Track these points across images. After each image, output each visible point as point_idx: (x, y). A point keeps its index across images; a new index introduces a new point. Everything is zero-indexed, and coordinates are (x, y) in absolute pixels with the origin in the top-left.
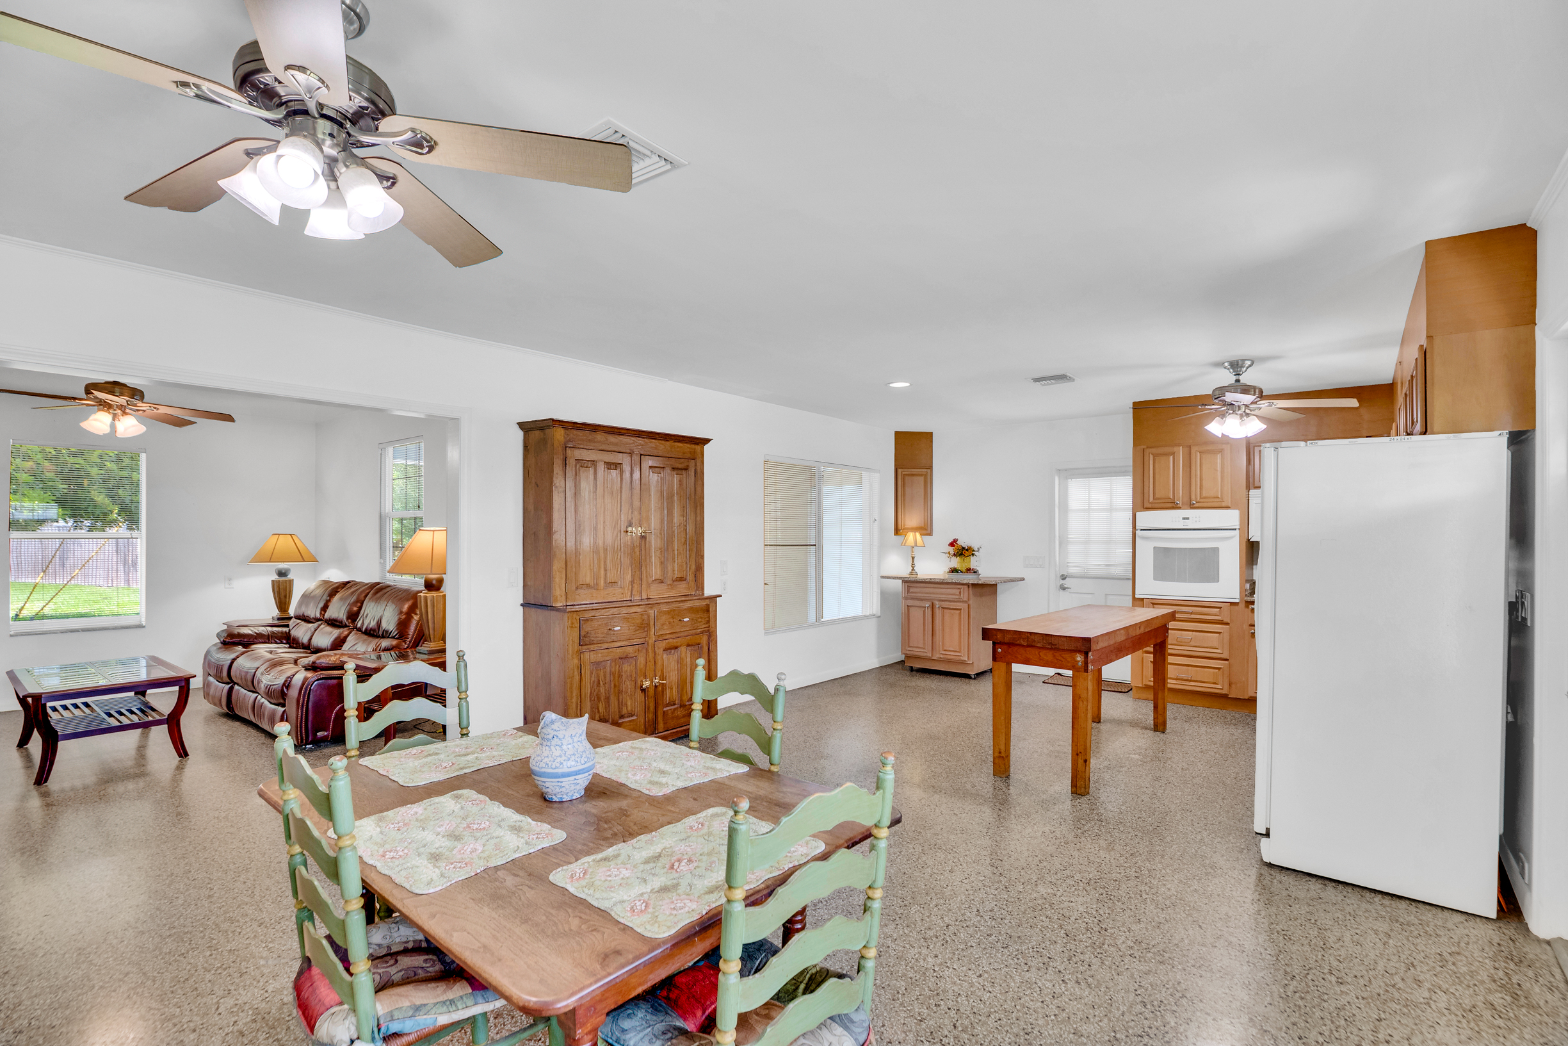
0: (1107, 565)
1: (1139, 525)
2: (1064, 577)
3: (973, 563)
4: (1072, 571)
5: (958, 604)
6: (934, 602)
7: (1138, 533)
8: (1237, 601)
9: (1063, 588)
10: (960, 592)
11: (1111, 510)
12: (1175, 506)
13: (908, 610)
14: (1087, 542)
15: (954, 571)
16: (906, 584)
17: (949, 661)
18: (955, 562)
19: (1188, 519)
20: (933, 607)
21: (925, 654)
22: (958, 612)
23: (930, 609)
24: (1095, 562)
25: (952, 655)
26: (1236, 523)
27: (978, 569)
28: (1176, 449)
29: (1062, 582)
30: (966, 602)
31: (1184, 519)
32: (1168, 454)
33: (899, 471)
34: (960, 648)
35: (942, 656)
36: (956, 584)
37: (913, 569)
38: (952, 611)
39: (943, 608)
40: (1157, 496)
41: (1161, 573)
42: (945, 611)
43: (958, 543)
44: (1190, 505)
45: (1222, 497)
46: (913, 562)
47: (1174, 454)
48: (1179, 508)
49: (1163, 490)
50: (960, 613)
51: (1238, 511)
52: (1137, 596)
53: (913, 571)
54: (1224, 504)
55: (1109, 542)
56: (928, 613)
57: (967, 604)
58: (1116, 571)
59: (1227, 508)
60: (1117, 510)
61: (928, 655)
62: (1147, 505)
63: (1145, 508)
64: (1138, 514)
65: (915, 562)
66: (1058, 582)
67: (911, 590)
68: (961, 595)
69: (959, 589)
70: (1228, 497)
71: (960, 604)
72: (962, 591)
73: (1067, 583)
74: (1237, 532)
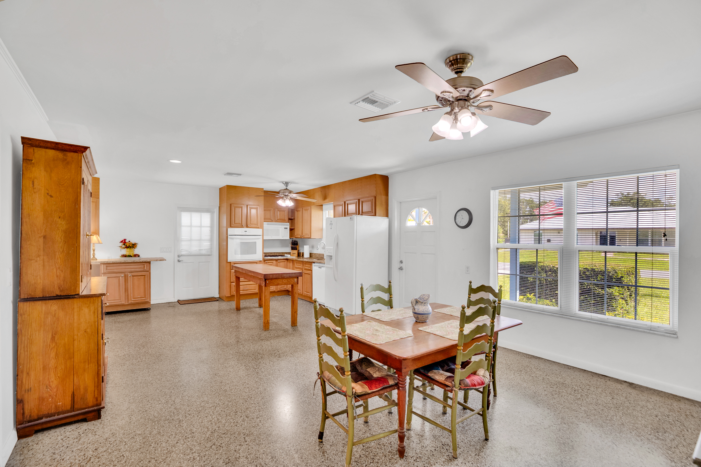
0: (200, 250)
1: (229, 233)
2: (179, 256)
3: (136, 251)
4: (183, 253)
5: (143, 273)
6: (126, 273)
7: (228, 236)
8: (262, 260)
9: (179, 261)
10: (144, 267)
11: (201, 227)
12: (242, 227)
13: (108, 280)
14: (191, 240)
15: (125, 256)
16: (105, 266)
17: (138, 304)
18: (125, 252)
20: (126, 277)
21: (120, 303)
22: (144, 277)
23: (123, 278)
24: (195, 248)
25: (139, 300)
26: (261, 233)
27: (140, 254)
28: (242, 206)
29: (179, 258)
30: (148, 271)
31: (245, 231)
32: (239, 207)
34: (145, 295)
35: (132, 302)
36: (143, 262)
38: (139, 277)
39: (133, 276)
40: (236, 222)
42: (134, 277)
43: (126, 241)
44: (247, 227)
45: (257, 224)
46: (94, 252)
47: (242, 207)
48: (243, 227)
49: (238, 221)
50: (145, 277)
51: (261, 230)
52: (228, 261)
53: (94, 258)
54: (258, 227)
55: (200, 240)
56: (122, 280)
57: (148, 273)
58: (204, 252)
59: (258, 228)
60: (204, 227)
61: (122, 303)
62: (232, 226)
63: (231, 227)
64: (229, 229)
65: (95, 252)
66: (177, 258)
67: (109, 268)
68: (145, 268)
69: (143, 265)
70: (259, 224)
71: (145, 272)
72: (145, 266)
73: (180, 259)
74: (261, 236)
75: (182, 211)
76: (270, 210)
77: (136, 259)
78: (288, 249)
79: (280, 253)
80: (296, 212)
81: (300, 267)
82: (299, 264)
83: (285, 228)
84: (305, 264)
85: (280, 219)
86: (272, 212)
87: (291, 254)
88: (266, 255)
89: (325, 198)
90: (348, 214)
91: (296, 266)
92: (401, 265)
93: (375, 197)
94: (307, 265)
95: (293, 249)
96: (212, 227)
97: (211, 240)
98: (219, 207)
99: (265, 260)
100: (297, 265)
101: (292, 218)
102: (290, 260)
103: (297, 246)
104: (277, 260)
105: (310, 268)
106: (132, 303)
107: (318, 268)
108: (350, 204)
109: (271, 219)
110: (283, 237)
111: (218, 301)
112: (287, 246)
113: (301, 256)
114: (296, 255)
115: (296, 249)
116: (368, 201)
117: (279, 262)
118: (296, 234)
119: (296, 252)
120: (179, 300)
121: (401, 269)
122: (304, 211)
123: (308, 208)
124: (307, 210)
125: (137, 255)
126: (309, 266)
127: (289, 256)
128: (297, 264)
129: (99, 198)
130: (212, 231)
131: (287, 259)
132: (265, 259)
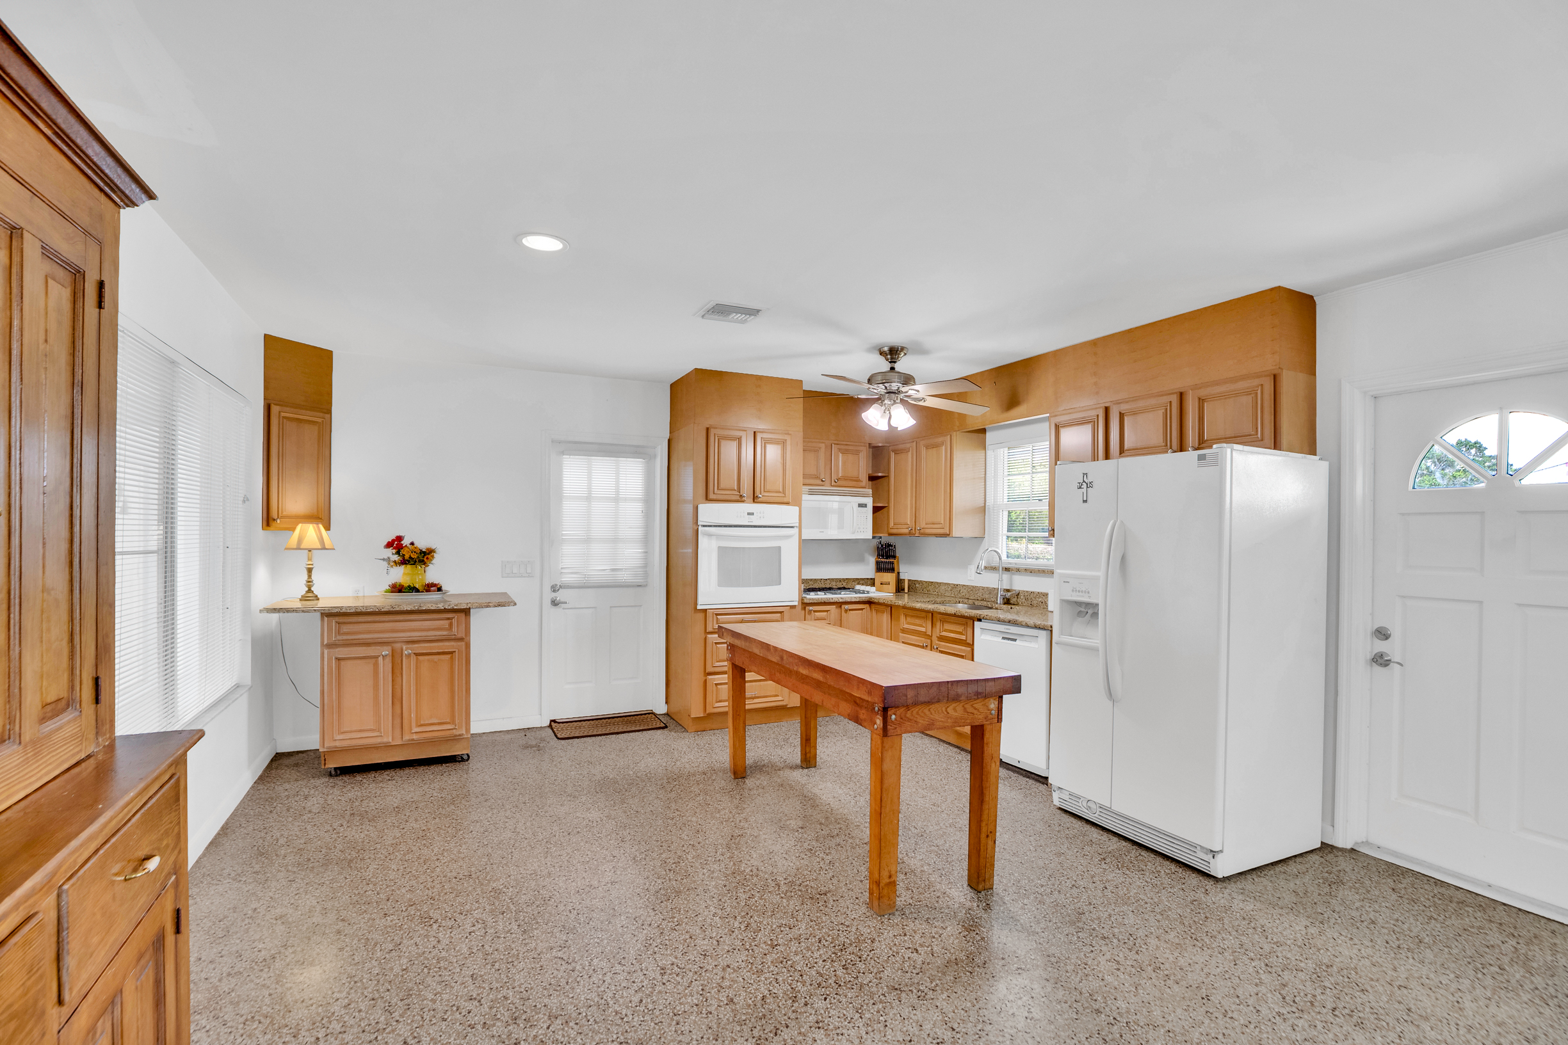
0: (613, 570)
1: (702, 519)
2: (554, 589)
3: (433, 573)
4: (568, 579)
5: (447, 644)
6: (398, 646)
7: (700, 528)
8: (796, 603)
9: (555, 603)
10: (451, 625)
11: (616, 499)
12: (740, 499)
13: (339, 668)
14: (588, 540)
15: (398, 589)
16: (334, 620)
17: (432, 742)
18: (400, 575)
19: (753, 514)
20: (396, 658)
21: (379, 740)
22: (448, 656)
23: (388, 660)
24: (598, 567)
25: (436, 731)
26: (794, 521)
27: (442, 584)
28: (740, 433)
29: (554, 595)
30: (461, 639)
31: (749, 514)
32: (731, 439)
33: (275, 409)
34: (453, 714)
35: (415, 737)
36: (445, 611)
37: (310, 591)
38: (436, 658)
39: (416, 654)
40: (722, 486)
41: (728, 577)
42: (421, 658)
43: (405, 542)
44: (755, 499)
45: (784, 492)
46: (310, 576)
47: (739, 439)
48: (743, 501)
49: (728, 479)
50: (452, 658)
51: (797, 508)
52: (699, 607)
53: (310, 595)
54: (785, 500)
55: (615, 540)
56: (385, 666)
57: (463, 643)
58: (625, 577)
59: (788, 503)
60: (626, 500)
61: (385, 740)
62: (711, 496)
63: (707, 499)
64: (701, 507)
65: (313, 577)
66: (548, 595)
67: (345, 628)
68: (455, 629)
69: (448, 619)
70: (789, 492)
71: (452, 643)
72: (454, 621)
73: (560, 596)
74: (796, 530)
75: (563, 453)
76: (816, 451)
77: (430, 600)
78: (867, 568)
79: (840, 580)
80: (893, 455)
81: (923, 629)
82: (918, 621)
83: (861, 505)
84: (943, 621)
85: (845, 478)
86: (822, 454)
87: (877, 582)
88: (810, 586)
89: (1012, 402)
90: (1122, 451)
91: (906, 626)
92: (1381, 646)
93: (1275, 378)
94: (947, 626)
95: (880, 568)
96: (648, 500)
97: (646, 540)
98: (669, 441)
99: (805, 605)
100: (908, 623)
101: (880, 474)
102: (879, 604)
103: (895, 561)
104: (839, 604)
105: (963, 637)
106: (413, 740)
107: (1000, 639)
108: (1134, 413)
109: (817, 478)
110: (854, 533)
111: (665, 731)
112: (861, 560)
113: (906, 590)
114: (893, 587)
115: (892, 570)
116: (1237, 394)
117: (846, 611)
118: (892, 524)
119: (890, 577)
120: (554, 721)
121: (1380, 660)
122: (923, 451)
123: (940, 439)
124: (936, 446)
125: (435, 585)
126: (960, 629)
127: (873, 593)
128: (909, 619)
129: (329, 412)
130: (648, 515)
131: (870, 602)
132: (805, 601)
